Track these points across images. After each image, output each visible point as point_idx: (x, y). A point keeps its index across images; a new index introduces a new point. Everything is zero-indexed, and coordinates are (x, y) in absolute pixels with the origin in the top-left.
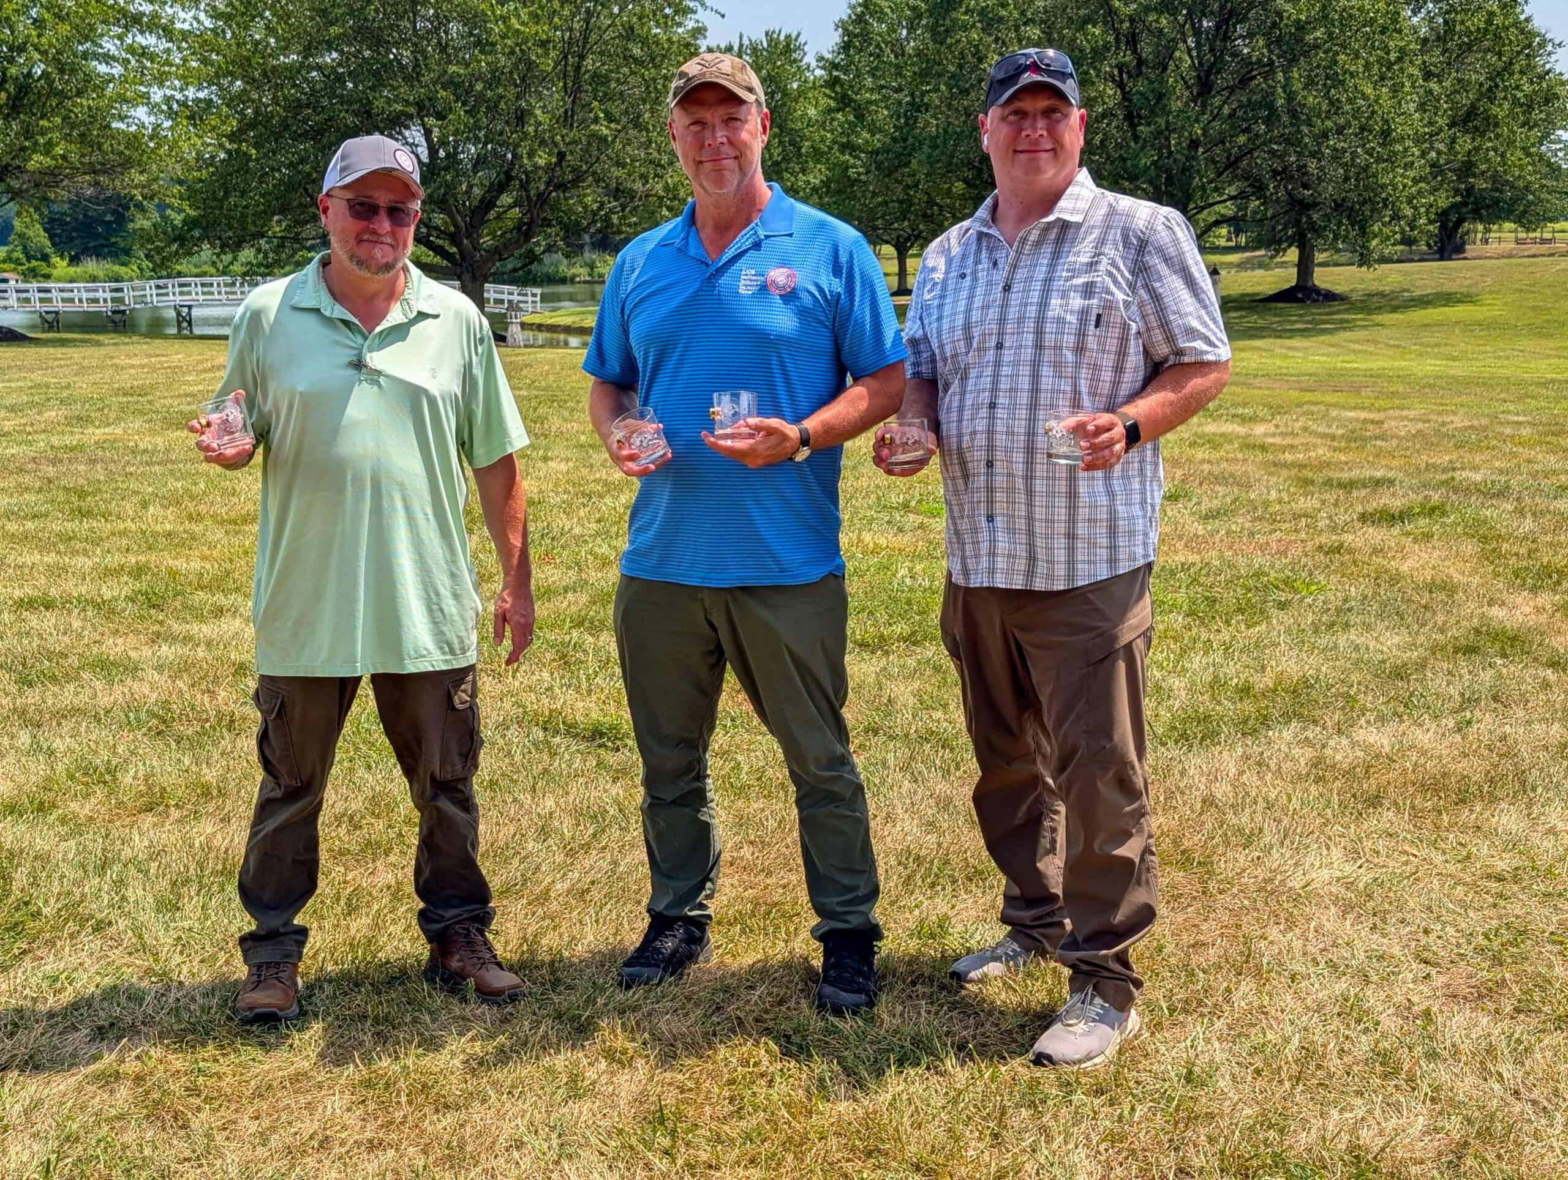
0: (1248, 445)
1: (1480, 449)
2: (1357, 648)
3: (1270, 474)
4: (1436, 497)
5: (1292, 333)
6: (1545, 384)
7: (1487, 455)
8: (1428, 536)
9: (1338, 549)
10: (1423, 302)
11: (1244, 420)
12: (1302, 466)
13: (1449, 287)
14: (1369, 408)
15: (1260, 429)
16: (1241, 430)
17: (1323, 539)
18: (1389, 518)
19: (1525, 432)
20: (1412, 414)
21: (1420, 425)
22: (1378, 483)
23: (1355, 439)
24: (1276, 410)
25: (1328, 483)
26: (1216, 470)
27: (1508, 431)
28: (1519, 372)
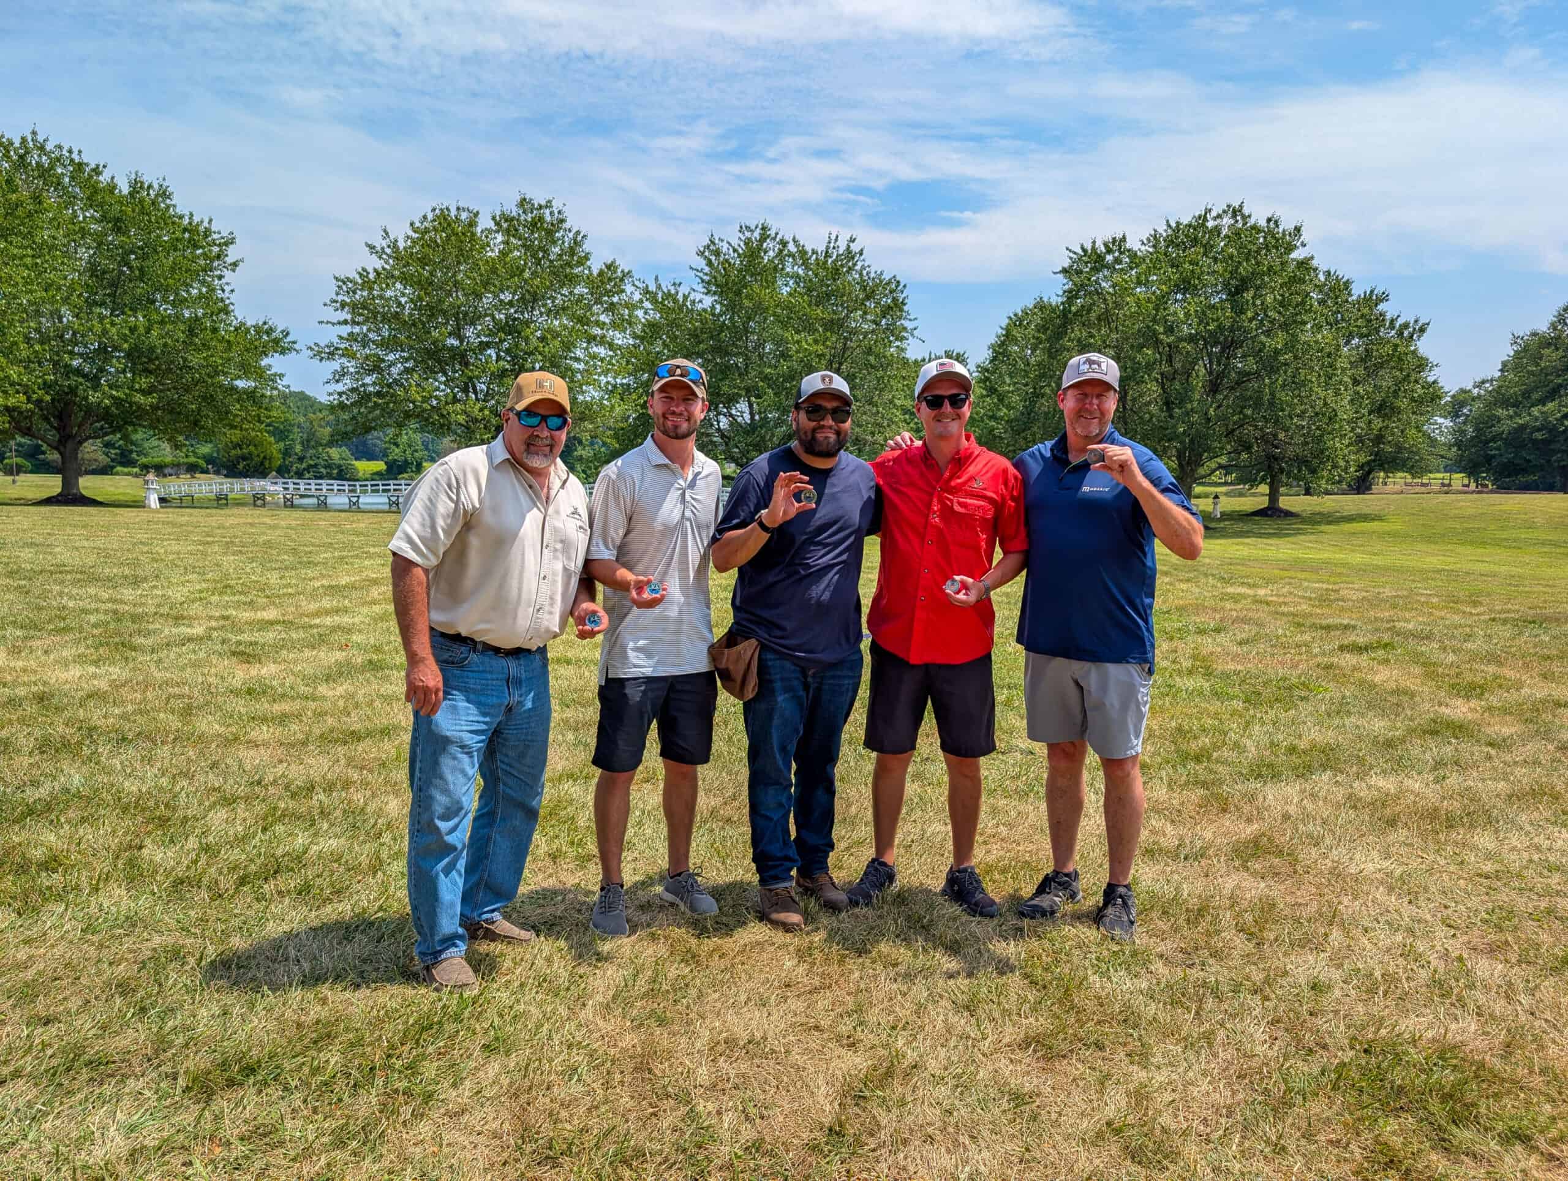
0: (1257, 601)
1: (1407, 610)
2: (1358, 727)
3: (1276, 619)
4: (1386, 638)
5: (1270, 535)
6: (1439, 571)
7: (1414, 613)
8: (1387, 661)
9: (1329, 667)
10: (1350, 519)
11: (1249, 586)
12: (1295, 615)
13: (1366, 511)
14: (1328, 583)
15: (1261, 592)
16: (1250, 592)
17: (1319, 659)
18: (1360, 649)
19: (1435, 600)
20: (1356, 586)
21: (1364, 594)
22: (1346, 627)
23: (1324, 600)
24: (1268, 581)
25: (1314, 627)
26: (1241, 615)
27: (1423, 600)
28: (1419, 564)
